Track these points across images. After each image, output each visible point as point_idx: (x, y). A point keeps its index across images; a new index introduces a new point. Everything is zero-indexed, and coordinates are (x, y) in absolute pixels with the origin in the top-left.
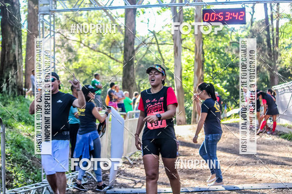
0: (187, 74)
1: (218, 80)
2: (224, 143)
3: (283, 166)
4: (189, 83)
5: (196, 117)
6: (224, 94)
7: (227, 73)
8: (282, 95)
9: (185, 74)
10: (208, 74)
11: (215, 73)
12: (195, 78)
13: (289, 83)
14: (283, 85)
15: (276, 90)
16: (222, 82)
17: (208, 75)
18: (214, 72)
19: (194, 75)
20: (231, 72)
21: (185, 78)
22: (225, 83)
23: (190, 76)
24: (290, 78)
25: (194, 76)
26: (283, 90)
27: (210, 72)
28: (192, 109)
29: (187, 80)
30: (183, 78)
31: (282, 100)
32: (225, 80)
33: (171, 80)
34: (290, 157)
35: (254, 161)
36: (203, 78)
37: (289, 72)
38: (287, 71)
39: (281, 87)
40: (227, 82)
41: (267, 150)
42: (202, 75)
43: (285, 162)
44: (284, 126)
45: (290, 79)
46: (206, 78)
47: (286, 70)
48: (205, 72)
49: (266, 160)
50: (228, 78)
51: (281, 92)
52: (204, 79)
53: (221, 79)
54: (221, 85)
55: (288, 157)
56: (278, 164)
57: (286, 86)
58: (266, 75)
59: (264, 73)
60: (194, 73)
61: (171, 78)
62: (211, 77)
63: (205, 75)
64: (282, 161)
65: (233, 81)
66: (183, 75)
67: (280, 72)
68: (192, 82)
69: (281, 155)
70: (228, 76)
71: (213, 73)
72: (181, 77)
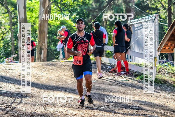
0: (32, 5)
1: (66, 13)
2: (72, 83)
3: (139, 111)
4: (34, 14)
5: (41, 53)
6: (73, 28)
7: (77, 4)
8: (139, 31)
9: (30, 4)
10: (55, 5)
11: (64, 4)
12: (40, 9)
13: (147, 17)
14: (140, 20)
15: (132, 25)
16: (71, 15)
17: (56, 7)
18: (62, 3)
19: (39, 5)
20: (81, 4)
21: (30, 9)
22: (74, 15)
23: (35, 7)
24: (148, 11)
25: (40, 7)
26: (140, 25)
27: (58, 3)
28: (37, 44)
29: (32, 11)
30: (27, 9)
31: (139, 37)
32: (74, 12)
33: (13, 11)
34: (147, 101)
35: (107, 104)
36: (50, 9)
37: (148, 5)
38: (146, 4)
39: (138, 22)
40: (77, 15)
41: (121, 92)
42: (49, 6)
43: (142, 106)
44: (140, 66)
45: (149, 13)
46: (53, 10)
47: (144, 2)
48: (52, 3)
49: (120, 103)
50: (79, 10)
51: (137, 27)
52: (51, 11)
53: (69, 12)
54: (70, 18)
55: (145, 100)
56: (134, 109)
57: (143, 21)
58: (121, 7)
59: (119, 6)
60: (39, 3)
61: (13, 9)
62: (59, 9)
63: (52, 6)
64: (138, 105)
65: (84, 14)
66: (27, 5)
67: (137, 5)
68: (38, 14)
69: (137, 98)
70: (78, 8)
71: (61, 5)
72: (25, 7)
